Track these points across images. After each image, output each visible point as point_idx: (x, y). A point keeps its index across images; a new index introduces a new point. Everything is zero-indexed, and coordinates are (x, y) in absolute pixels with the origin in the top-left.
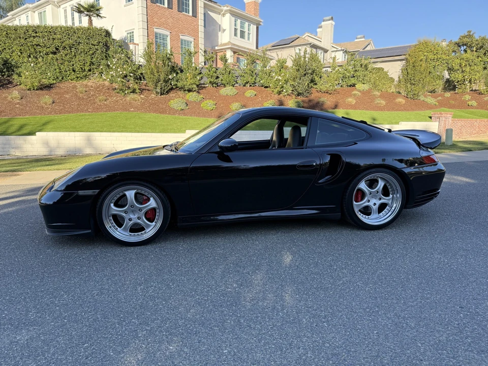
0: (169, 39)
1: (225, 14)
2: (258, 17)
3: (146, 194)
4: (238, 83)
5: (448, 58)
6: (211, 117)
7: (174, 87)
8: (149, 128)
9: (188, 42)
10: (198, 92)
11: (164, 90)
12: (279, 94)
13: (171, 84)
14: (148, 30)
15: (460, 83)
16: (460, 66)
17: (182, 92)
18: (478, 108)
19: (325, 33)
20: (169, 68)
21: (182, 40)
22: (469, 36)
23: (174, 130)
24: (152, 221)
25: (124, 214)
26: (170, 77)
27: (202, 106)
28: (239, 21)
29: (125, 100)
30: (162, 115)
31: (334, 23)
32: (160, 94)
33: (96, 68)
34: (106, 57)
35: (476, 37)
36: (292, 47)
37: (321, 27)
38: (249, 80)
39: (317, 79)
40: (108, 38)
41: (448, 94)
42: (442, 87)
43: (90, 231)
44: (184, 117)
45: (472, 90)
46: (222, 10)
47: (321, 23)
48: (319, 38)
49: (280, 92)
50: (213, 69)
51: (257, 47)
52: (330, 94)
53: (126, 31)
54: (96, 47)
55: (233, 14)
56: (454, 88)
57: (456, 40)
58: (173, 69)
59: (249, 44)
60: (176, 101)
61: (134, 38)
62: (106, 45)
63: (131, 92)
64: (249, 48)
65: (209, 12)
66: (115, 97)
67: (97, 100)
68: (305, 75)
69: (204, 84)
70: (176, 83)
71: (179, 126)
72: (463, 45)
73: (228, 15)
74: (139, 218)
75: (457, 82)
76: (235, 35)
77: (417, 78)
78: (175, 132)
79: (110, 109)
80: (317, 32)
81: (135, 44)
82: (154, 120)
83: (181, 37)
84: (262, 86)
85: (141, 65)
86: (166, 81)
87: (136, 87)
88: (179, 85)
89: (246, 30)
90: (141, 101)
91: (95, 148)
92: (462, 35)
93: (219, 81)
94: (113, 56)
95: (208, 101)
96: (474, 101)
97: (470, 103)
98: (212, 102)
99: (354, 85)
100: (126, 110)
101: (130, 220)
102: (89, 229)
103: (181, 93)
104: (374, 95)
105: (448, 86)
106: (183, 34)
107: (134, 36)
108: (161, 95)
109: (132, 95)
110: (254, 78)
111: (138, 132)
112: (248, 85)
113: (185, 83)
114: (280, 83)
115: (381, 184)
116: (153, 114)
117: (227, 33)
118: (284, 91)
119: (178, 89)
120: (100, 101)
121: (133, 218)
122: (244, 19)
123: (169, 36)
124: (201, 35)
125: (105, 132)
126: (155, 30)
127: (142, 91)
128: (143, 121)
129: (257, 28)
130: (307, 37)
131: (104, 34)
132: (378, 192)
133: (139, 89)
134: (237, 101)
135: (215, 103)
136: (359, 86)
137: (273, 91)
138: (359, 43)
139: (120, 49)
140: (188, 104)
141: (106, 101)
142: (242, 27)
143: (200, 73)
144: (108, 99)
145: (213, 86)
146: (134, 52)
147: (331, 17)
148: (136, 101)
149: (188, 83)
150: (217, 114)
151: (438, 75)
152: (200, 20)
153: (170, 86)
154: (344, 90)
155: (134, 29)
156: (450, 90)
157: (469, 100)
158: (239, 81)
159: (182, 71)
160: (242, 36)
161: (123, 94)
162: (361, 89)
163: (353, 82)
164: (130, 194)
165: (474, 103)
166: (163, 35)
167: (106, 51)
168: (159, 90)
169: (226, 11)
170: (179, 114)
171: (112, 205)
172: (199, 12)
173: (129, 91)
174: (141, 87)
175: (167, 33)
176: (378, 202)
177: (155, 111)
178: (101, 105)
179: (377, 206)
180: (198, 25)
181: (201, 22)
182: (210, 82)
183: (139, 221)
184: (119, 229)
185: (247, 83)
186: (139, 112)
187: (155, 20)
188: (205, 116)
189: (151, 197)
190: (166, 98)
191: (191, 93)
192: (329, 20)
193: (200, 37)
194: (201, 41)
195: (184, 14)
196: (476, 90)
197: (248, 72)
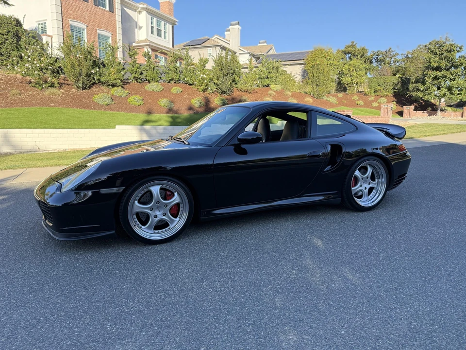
0: (85, 32)
1: (141, 12)
2: (173, 16)
3: (171, 189)
4: (162, 79)
5: (338, 63)
6: (140, 112)
7: (97, 82)
8: (75, 124)
9: (105, 37)
10: (122, 87)
11: (86, 85)
12: (204, 92)
13: (94, 78)
14: (62, 21)
15: (349, 85)
16: (349, 71)
17: (106, 87)
18: (364, 107)
19: (233, 37)
20: (91, 62)
21: (99, 35)
22: (353, 46)
23: (103, 125)
24: (176, 217)
25: (149, 212)
26: (93, 71)
27: (128, 100)
28: (155, 20)
29: (43, 95)
30: (87, 111)
31: (240, 27)
32: (81, 89)
33: (5, 60)
34: (17, 47)
35: (358, 47)
36: (204, 47)
37: (229, 31)
38: (174, 77)
39: (237, 79)
40: (19, 28)
41: (341, 95)
42: (335, 88)
43: (114, 232)
44: (111, 112)
45: (358, 92)
46: (138, 8)
47: (228, 27)
48: (227, 40)
49: (205, 89)
50: (137, 65)
51: (173, 46)
52: (249, 93)
53: (36, 22)
54: (5, 36)
55: (149, 12)
56: (345, 90)
57: (343, 49)
58: (95, 64)
59: (165, 42)
60: (101, 96)
61: (47, 30)
62: (17, 36)
63: (49, 86)
64: (167, 46)
65: (125, 8)
66: (31, 92)
67: (10, 94)
68: (227, 74)
69: (127, 79)
70: (99, 78)
71: (107, 121)
72: (348, 53)
73: (144, 13)
74: (164, 214)
75: (347, 85)
76: (152, 33)
77: (321, 80)
78: (104, 128)
79: (26, 103)
80: (225, 35)
81: (49, 36)
82: (79, 116)
83: (98, 31)
84: (187, 83)
85: (58, 58)
86: (88, 75)
87: (54, 80)
88: (103, 79)
89: (162, 28)
90: (62, 96)
91: (14, 146)
92: (347, 45)
93: (143, 77)
94: (25, 47)
95: (134, 96)
96: (361, 101)
97: (358, 102)
98: (140, 97)
99: (268, 86)
100: (45, 105)
101: (156, 216)
102: (112, 230)
103: (104, 88)
104: (287, 95)
105: (339, 88)
106: (101, 28)
107: (47, 27)
108: (83, 90)
109: (51, 90)
110: (178, 75)
111: (64, 128)
112: (173, 82)
113: (109, 78)
114: (206, 81)
115: (370, 171)
116: (76, 109)
117: (144, 30)
118: (209, 88)
119: (100, 83)
120: (14, 95)
121: (159, 215)
122: (160, 17)
123: (85, 30)
124: (119, 31)
125: (25, 128)
126: (71, 23)
127: (61, 85)
128: (67, 117)
129: (173, 27)
130: (216, 39)
131: (15, 23)
132: (367, 178)
133: (58, 83)
134: (164, 97)
135: (142, 98)
136: (272, 86)
137: (198, 89)
138: (262, 47)
139: (34, 40)
140: (114, 99)
141: (20, 95)
142: (158, 25)
143: (124, 69)
144: (23, 93)
145: (137, 82)
146: (50, 44)
147: (237, 22)
148: (56, 95)
149: (112, 78)
150: (145, 109)
151: (331, 78)
152: (117, 16)
153: (93, 81)
154: (261, 90)
155: (46, 20)
156: (342, 91)
157: (357, 100)
158: (163, 78)
159: (104, 66)
160: (159, 34)
161: (40, 88)
162: (275, 89)
163: (268, 83)
164: (156, 190)
165: (361, 103)
166: (79, 28)
167: (17, 41)
168: (80, 85)
169: (142, 9)
170: (105, 109)
171: (136, 202)
172: (116, 7)
173: (47, 85)
174: (59, 82)
175: (84, 26)
176: (368, 187)
177: (79, 106)
178: (15, 100)
179: (367, 190)
180: (116, 21)
181: (118, 18)
182: (134, 78)
183: (164, 217)
184: (143, 227)
185: (172, 80)
186: (60, 107)
187: (71, 12)
188: (133, 112)
189: (175, 192)
190: (88, 93)
191: (116, 88)
192: (236, 25)
193: (117, 32)
194: (119, 36)
195: (101, 9)
196: (361, 92)
197: (173, 69)
